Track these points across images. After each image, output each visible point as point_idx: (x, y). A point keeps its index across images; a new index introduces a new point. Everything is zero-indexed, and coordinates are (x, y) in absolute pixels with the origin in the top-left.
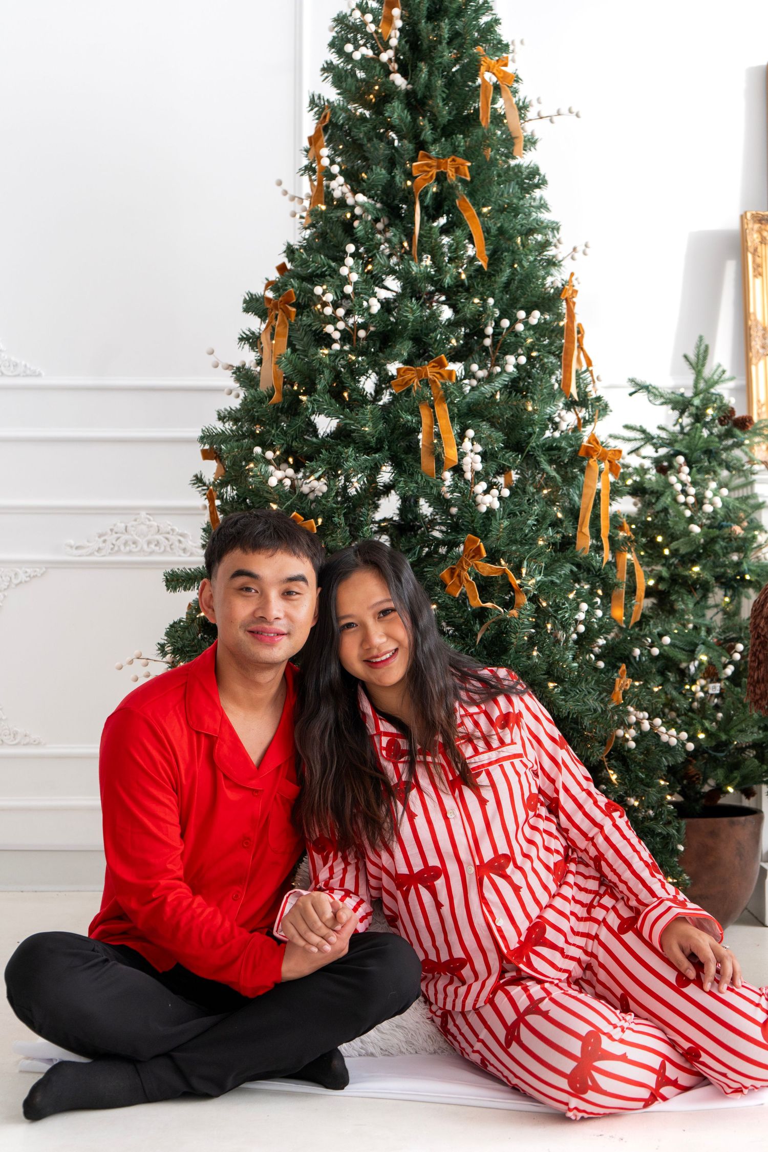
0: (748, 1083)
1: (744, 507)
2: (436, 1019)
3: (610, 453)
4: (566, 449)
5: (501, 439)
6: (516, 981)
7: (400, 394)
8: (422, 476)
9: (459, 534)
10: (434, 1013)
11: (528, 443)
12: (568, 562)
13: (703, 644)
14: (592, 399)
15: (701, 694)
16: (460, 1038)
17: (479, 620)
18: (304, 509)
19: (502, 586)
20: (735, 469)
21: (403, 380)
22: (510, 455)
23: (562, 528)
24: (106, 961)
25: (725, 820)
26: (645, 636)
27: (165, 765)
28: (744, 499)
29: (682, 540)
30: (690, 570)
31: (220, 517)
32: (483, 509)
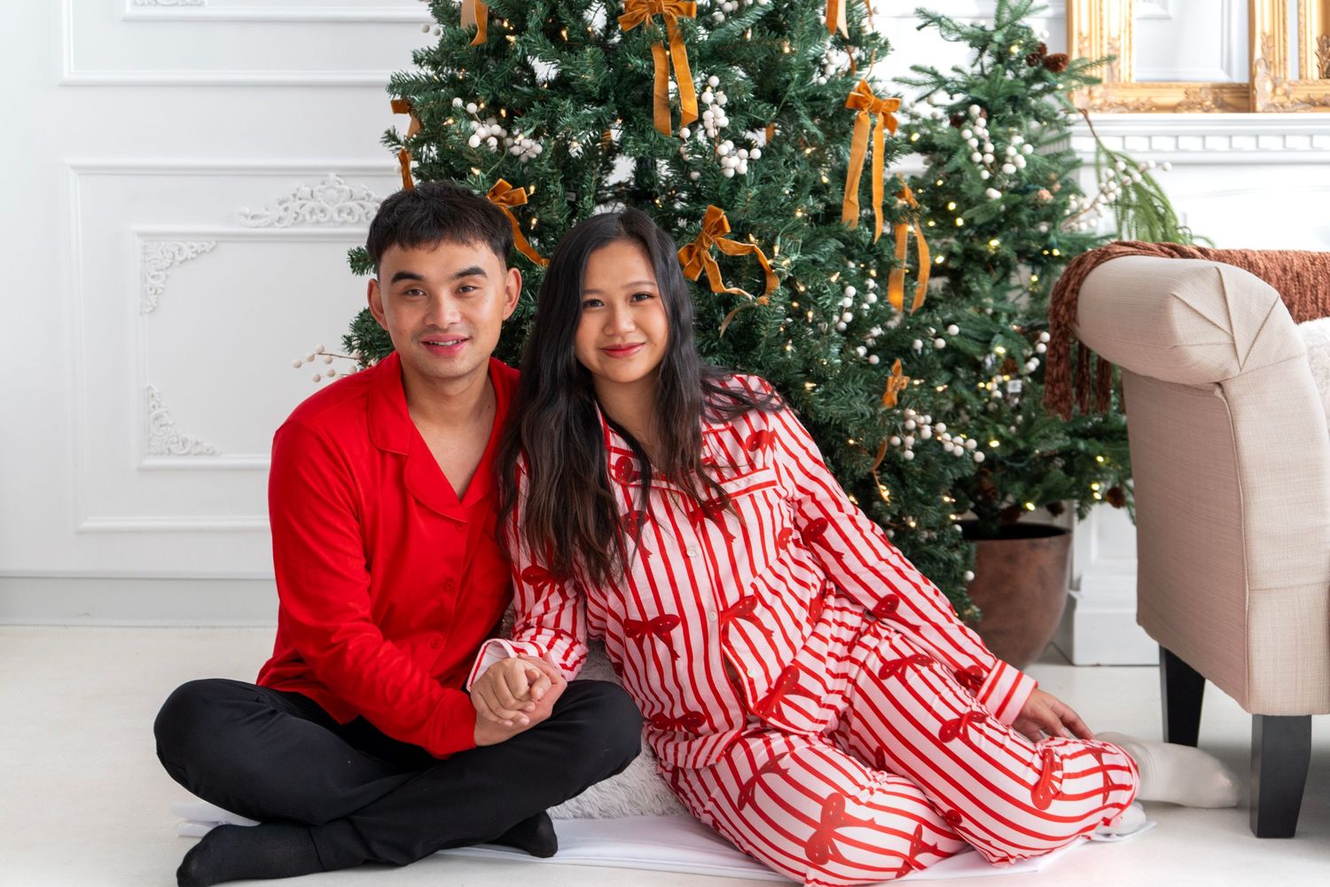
0: (1014, 851)
1: (1054, 167)
2: (665, 774)
3: (885, 104)
4: (831, 99)
5: (750, 88)
6: (757, 734)
7: (630, 32)
8: (655, 134)
9: (700, 204)
10: (664, 768)
11: (786, 92)
12: (832, 237)
13: (1001, 333)
14: (867, 36)
15: (998, 394)
16: (691, 795)
17: (725, 308)
18: (514, 173)
19: (752, 267)
20: (1046, 119)
21: (632, 15)
22: (764, 107)
23: (828, 195)
24: (274, 712)
25: (1025, 542)
26: (927, 325)
27: (343, 489)
28: (1055, 157)
29: (977, 207)
30: (987, 243)
31: (416, 182)
32: (731, 173)
